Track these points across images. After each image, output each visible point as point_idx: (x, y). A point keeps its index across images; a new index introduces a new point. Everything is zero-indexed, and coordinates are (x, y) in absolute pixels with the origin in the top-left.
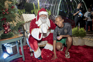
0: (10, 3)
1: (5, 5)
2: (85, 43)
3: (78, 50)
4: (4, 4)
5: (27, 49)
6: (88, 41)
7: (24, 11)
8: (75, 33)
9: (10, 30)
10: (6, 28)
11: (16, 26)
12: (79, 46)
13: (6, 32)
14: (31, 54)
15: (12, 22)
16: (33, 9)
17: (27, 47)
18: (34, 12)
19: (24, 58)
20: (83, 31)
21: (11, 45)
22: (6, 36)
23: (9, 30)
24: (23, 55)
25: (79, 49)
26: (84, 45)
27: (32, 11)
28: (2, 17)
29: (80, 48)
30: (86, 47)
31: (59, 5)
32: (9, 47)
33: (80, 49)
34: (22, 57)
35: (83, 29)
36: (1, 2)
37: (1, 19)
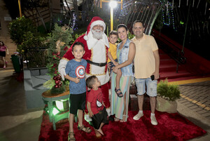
0: (63, 44)
10: (57, 82)
22: (57, 91)
31: (152, 24)
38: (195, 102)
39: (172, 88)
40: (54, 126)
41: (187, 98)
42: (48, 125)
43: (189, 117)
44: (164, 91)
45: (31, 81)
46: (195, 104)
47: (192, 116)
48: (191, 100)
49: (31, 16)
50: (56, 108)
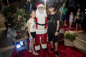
0: (21, 16)
1: (18, 18)
13: (18, 36)
23: (20, 34)
34: (27, 49)
38: (83, 41)
39: (72, 35)
40: (18, 53)
41: (79, 39)
42: (15, 52)
43: (80, 49)
44: (68, 36)
45: (11, 33)
46: (83, 42)
47: (81, 48)
48: (81, 40)
49: (13, 5)
50: (20, 44)
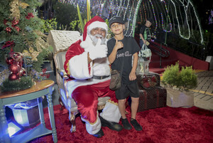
1: (12, 10)
2: (195, 102)
3: (179, 117)
4: (8, 8)
5: (61, 114)
6: (201, 96)
7: (54, 22)
8: (171, 79)
9: (24, 72)
10: (14, 68)
11: (36, 60)
12: (180, 109)
13: (14, 77)
14: (71, 126)
15: (29, 51)
16: (75, 17)
17: (62, 110)
18: (77, 26)
19: (55, 137)
20: (190, 75)
21: (24, 106)
22: (15, 85)
23: (21, 71)
24: (54, 129)
25: (181, 115)
26: (191, 106)
27: (73, 24)
28: (4, 40)
29: (183, 113)
30: (196, 111)
31: (137, 10)
32: (20, 110)
33: (184, 117)
34: (51, 134)
35: (191, 69)
36: (3, 4)
37: (3, 43)
